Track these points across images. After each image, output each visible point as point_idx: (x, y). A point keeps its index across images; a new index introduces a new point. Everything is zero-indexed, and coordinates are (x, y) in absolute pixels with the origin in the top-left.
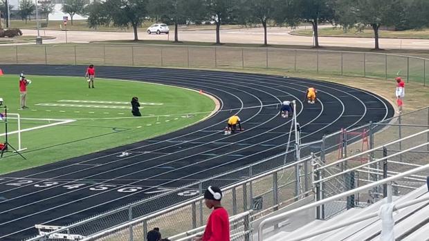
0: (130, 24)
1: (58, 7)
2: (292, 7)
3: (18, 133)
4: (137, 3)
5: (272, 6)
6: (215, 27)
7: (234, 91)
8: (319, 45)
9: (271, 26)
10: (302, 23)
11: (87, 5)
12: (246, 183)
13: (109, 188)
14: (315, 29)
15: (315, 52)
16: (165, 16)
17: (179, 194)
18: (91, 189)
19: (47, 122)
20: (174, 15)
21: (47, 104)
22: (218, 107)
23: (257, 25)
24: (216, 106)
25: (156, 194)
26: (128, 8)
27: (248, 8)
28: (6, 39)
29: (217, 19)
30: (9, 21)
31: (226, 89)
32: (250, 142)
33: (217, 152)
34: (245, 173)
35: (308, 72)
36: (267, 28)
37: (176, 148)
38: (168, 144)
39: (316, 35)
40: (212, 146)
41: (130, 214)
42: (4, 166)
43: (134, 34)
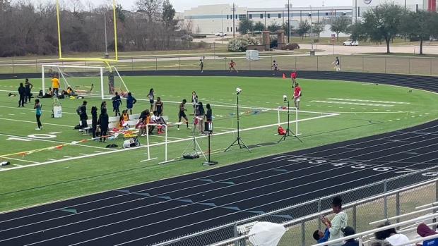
0: (383, 40)
1: (328, 27)
3: (295, 122)
4: (390, 24)
11: (350, 25)
13: (366, 167)
16: (412, 34)
17: (422, 174)
18: (352, 167)
19: (320, 115)
20: (420, 33)
21: (318, 101)
25: (402, 174)
26: (383, 27)
28: (288, 51)
30: (290, 37)
37: (420, 138)
38: (415, 135)
41: (385, 188)
42: (287, 146)
43: (386, 48)
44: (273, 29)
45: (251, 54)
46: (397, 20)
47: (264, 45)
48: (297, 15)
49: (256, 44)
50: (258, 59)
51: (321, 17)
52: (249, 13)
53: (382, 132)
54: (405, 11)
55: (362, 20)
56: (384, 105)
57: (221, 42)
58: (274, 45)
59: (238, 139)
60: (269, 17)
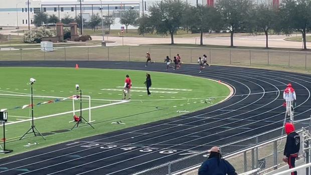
0: (168, 32)
1: (117, 20)
2: (287, 20)
3: (89, 110)
4: (174, 17)
5: (272, 20)
6: (230, 34)
7: (244, 82)
8: (307, 48)
9: (271, 34)
10: (294, 32)
11: (137, 18)
12: (253, 149)
13: (153, 150)
14: (304, 36)
15: (304, 53)
16: (194, 27)
17: (204, 156)
18: (141, 151)
19: (108, 103)
20: (200, 26)
21: (109, 89)
22: (232, 93)
23: (261, 33)
24: (231, 92)
25: (188, 155)
26: (167, 21)
27: (254, 21)
28: (81, 42)
29: (231, 29)
30: (83, 30)
31: (238, 80)
32: (255, 119)
33: (231, 126)
34: (253, 141)
35: (299, 68)
36: (269, 36)
37: (202, 122)
38: (196, 119)
39: (305, 41)
40: (227, 121)
41: (169, 169)
42: (79, 133)
43: (171, 39)
44: (67, 21)
45: (45, 45)
46: (180, 14)
47: (58, 36)
48: (89, 8)
49: (50, 36)
50: (52, 50)
51: (111, 11)
52: (43, 7)
53: (168, 117)
54: (187, 6)
55: (148, 14)
56: (169, 92)
57: (16, 34)
58: (67, 36)
59: (33, 127)
60: (62, 10)
